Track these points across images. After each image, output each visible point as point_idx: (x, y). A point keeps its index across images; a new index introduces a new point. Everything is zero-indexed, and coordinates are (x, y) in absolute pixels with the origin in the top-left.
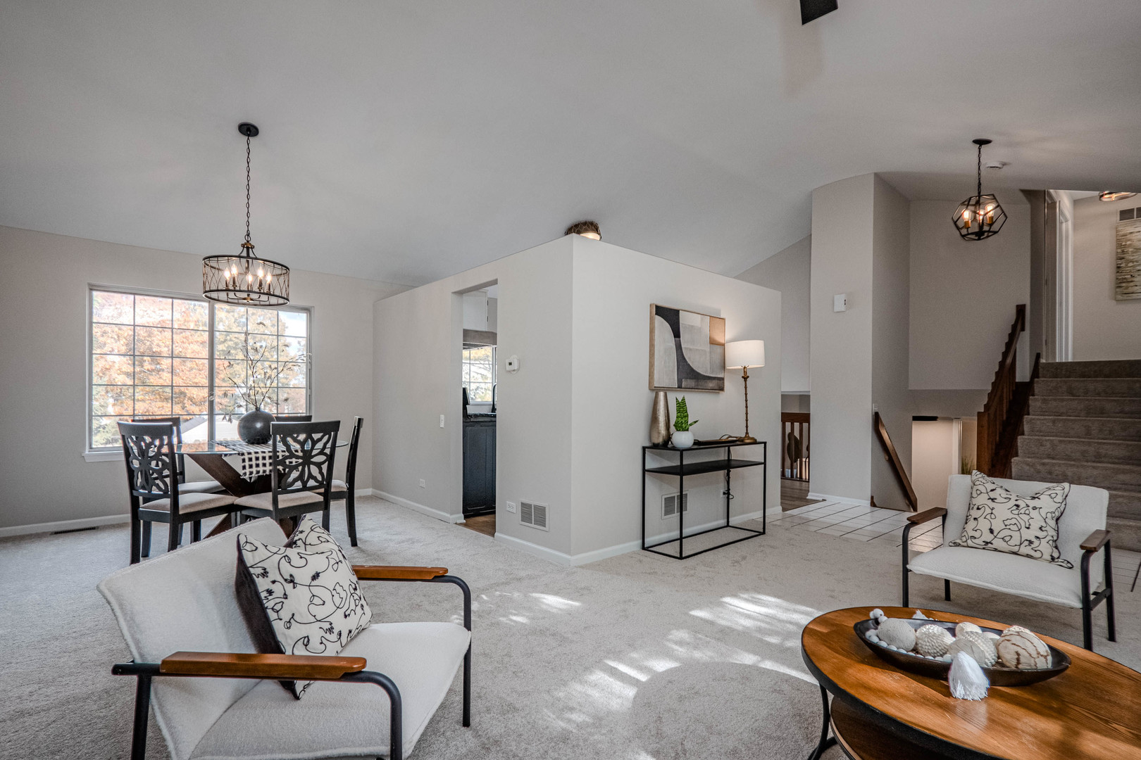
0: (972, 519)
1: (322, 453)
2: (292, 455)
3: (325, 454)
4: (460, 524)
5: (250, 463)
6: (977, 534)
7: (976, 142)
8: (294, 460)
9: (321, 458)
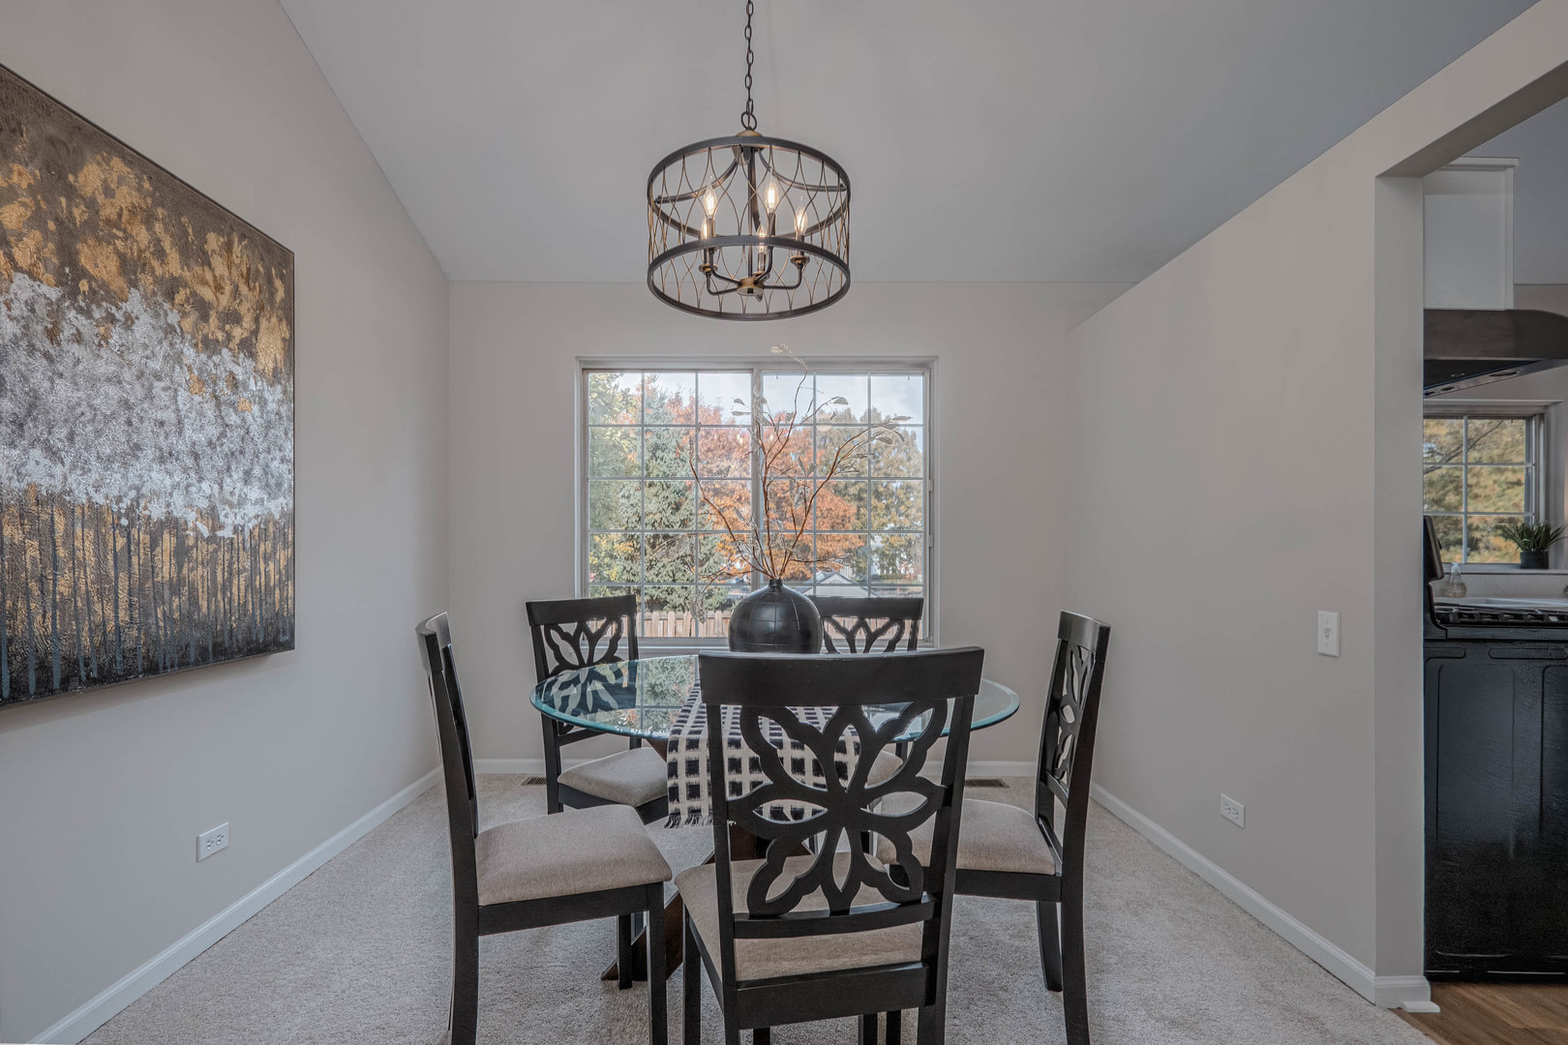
1: (906, 779)
2: (784, 787)
3: (923, 786)
4: (1419, 1019)
5: (693, 780)
8: (788, 805)
9: (899, 804)
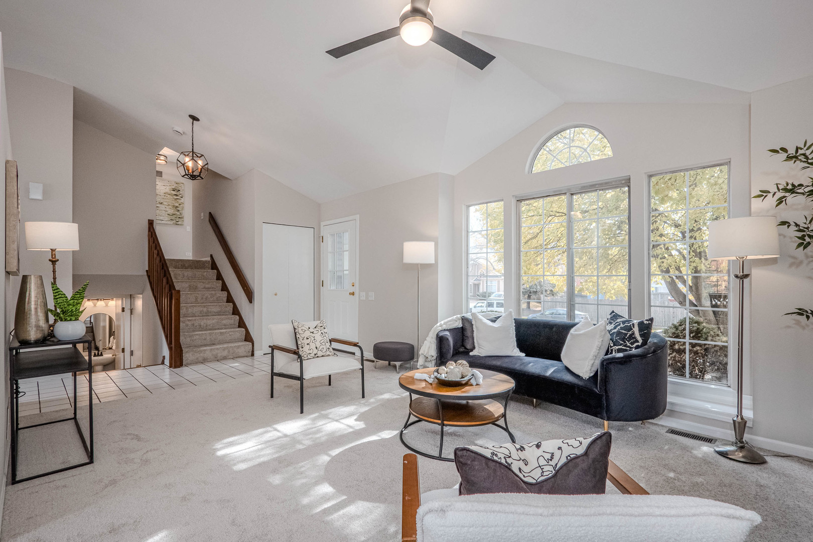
0: (306, 345)
6: (311, 352)
7: (191, 116)
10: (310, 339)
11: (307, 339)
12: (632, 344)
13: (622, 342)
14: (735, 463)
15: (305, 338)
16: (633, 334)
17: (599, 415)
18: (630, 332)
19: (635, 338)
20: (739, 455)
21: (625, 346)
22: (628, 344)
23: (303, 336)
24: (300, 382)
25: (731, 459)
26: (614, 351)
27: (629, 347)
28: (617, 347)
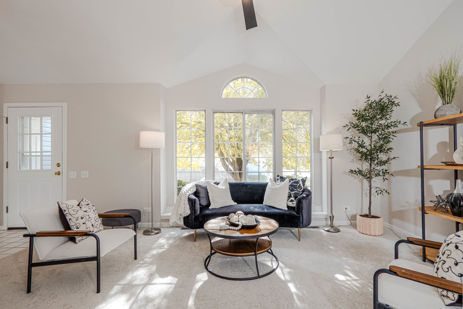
10: (85, 218)
11: (82, 218)
12: (300, 190)
13: (296, 190)
14: (332, 233)
15: (80, 218)
16: (300, 185)
17: (299, 227)
18: (299, 184)
19: (301, 187)
20: (332, 230)
21: (298, 191)
22: (299, 190)
23: (76, 216)
24: (96, 261)
25: (330, 232)
26: (292, 194)
27: (299, 191)
28: (294, 192)
